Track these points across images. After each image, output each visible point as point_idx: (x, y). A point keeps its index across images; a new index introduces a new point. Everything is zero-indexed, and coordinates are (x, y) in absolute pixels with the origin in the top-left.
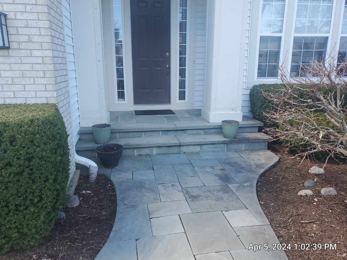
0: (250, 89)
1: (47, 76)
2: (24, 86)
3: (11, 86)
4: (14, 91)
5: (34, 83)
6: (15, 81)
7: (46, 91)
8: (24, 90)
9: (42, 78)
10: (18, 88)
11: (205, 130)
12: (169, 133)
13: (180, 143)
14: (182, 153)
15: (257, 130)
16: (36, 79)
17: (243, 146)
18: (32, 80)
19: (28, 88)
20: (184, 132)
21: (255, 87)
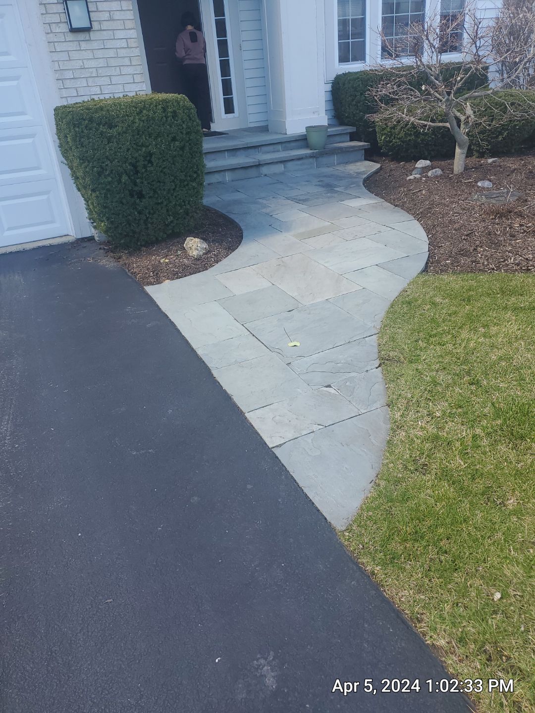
0: (331, 82)
1: (134, 63)
2: (110, 78)
3: (96, 79)
4: (100, 86)
5: (120, 74)
6: (100, 72)
7: (134, 82)
8: (110, 84)
9: (129, 67)
10: (104, 81)
11: (284, 145)
12: (238, 153)
13: (259, 161)
14: (262, 175)
15: (348, 139)
16: (122, 68)
17: (335, 158)
18: (118, 68)
20: (257, 150)
21: (338, 78)
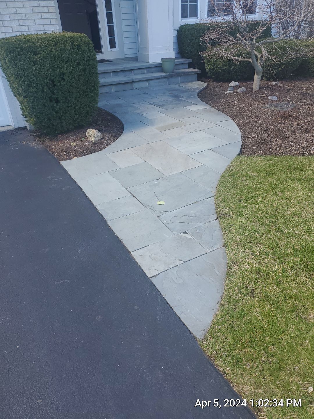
0: (177, 30)
1: (50, 11)
2: (35, 20)
3: (25, 21)
4: (28, 26)
5: (41, 18)
6: (28, 16)
7: (51, 24)
8: (35, 24)
9: (47, 13)
10: (30, 22)
11: (148, 69)
12: (119, 74)
13: (132, 80)
14: (134, 89)
15: (187, 67)
16: (42, 14)
17: (179, 79)
18: (40, 14)
19: (38, 22)
20: (131, 72)
21: (181, 27)
